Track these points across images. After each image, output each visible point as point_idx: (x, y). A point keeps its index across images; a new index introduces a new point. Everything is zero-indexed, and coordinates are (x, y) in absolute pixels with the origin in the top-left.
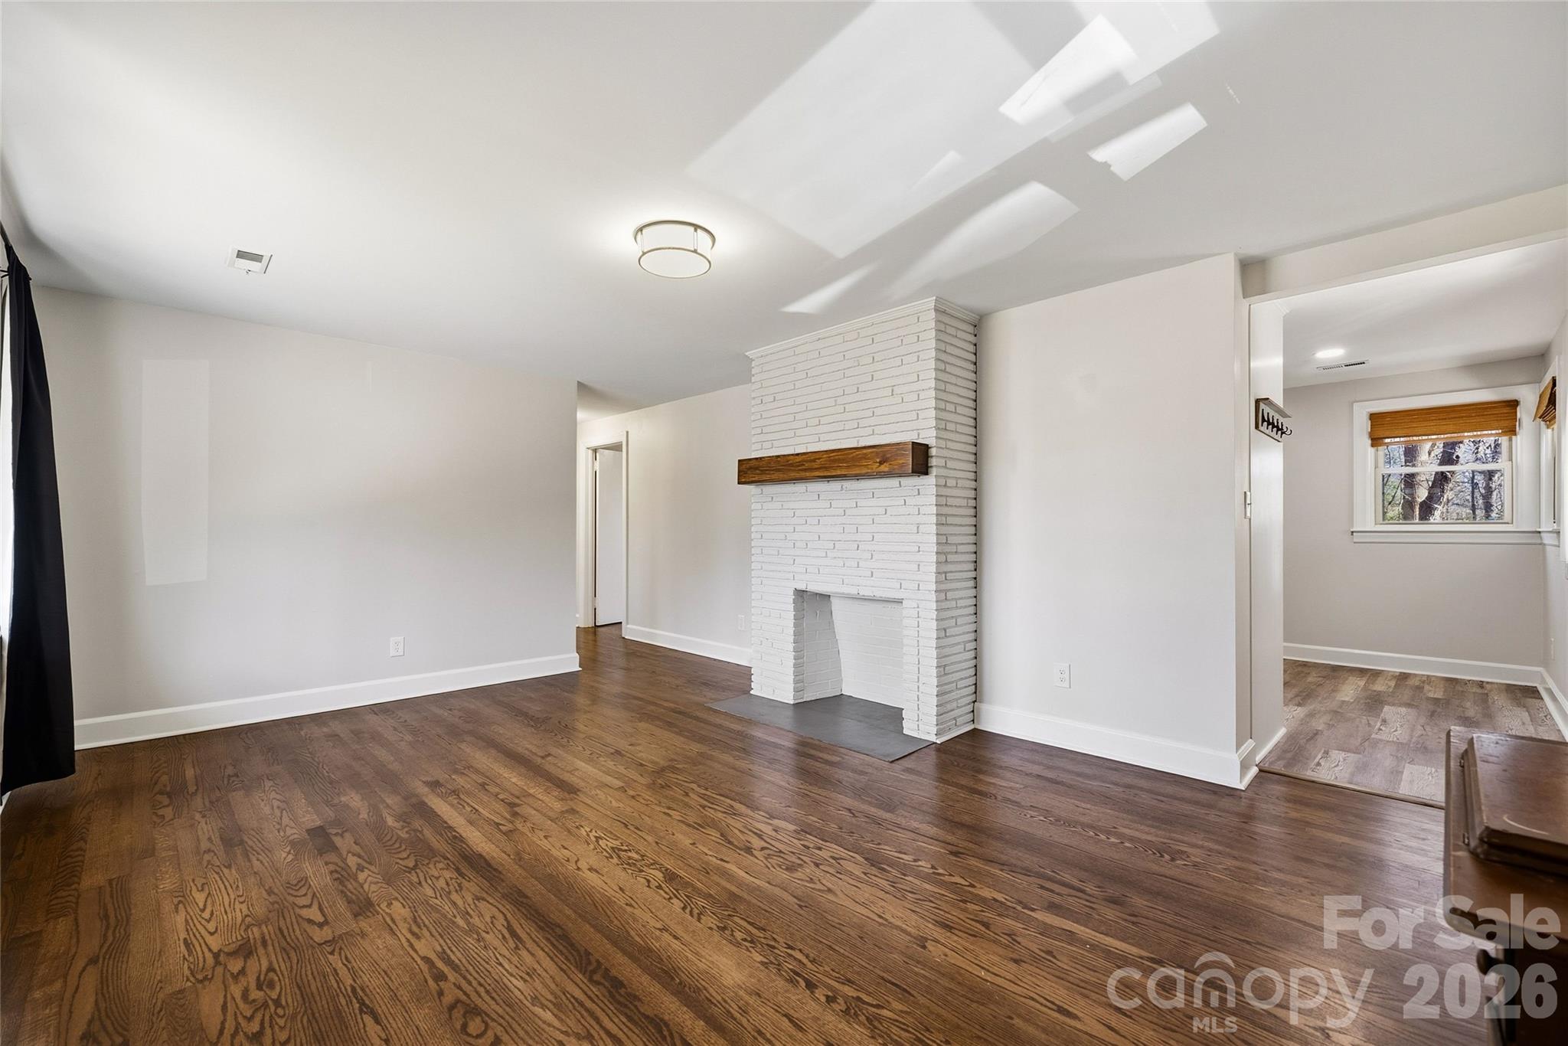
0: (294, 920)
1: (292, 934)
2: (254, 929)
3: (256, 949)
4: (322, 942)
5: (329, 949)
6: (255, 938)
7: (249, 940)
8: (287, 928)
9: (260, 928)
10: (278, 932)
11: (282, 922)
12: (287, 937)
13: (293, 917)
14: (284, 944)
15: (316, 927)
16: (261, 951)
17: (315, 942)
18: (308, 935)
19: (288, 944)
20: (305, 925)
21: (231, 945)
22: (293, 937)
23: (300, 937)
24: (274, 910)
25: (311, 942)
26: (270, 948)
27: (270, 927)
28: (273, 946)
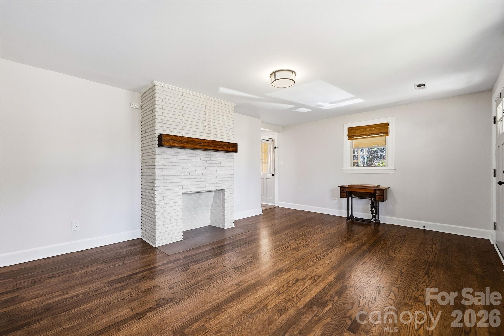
0: (398, 298)
1: (402, 295)
2: (411, 304)
3: (414, 298)
4: (397, 288)
5: (397, 286)
6: (412, 301)
7: (414, 302)
8: (402, 297)
9: (409, 303)
10: (405, 298)
11: (402, 300)
12: (404, 295)
13: (398, 299)
14: (406, 294)
15: (395, 292)
16: (413, 296)
17: (399, 289)
18: (398, 292)
19: (405, 293)
20: (397, 295)
21: (419, 304)
22: (402, 294)
23: (401, 293)
24: (401, 305)
25: (399, 290)
26: (410, 295)
27: (406, 301)
28: (409, 296)
